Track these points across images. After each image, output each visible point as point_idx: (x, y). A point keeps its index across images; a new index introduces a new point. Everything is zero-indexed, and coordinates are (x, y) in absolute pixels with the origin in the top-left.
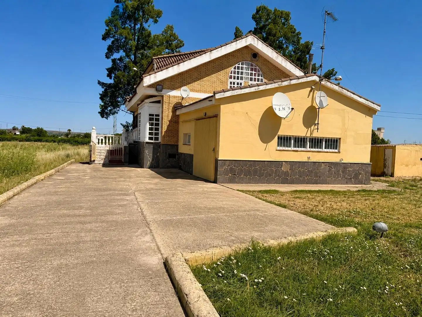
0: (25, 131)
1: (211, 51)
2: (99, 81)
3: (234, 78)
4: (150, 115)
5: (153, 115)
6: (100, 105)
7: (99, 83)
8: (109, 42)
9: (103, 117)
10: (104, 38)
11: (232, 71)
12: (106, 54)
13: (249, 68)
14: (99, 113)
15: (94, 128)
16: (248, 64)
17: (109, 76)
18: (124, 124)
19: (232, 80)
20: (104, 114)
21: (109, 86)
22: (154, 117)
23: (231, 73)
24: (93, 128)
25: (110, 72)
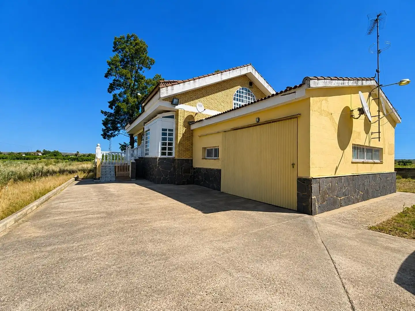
0: (45, 153)
1: (222, 73)
2: (102, 111)
3: (237, 100)
4: (163, 130)
5: (166, 130)
6: (103, 129)
7: (102, 112)
8: (111, 80)
9: (105, 138)
10: (106, 76)
11: (235, 94)
12: (108, 89)
13: (247, 93)
14: (102, 135)
15: (99, 144)
16: (246, 89)
17: (111, 107)
18: (123, 144)
19: (236, 102)
20: (105, 136)
21: (111, 115)
22: (168, 132)
23: (235, 96)
24: (97, 145)
25: (112, 104)
